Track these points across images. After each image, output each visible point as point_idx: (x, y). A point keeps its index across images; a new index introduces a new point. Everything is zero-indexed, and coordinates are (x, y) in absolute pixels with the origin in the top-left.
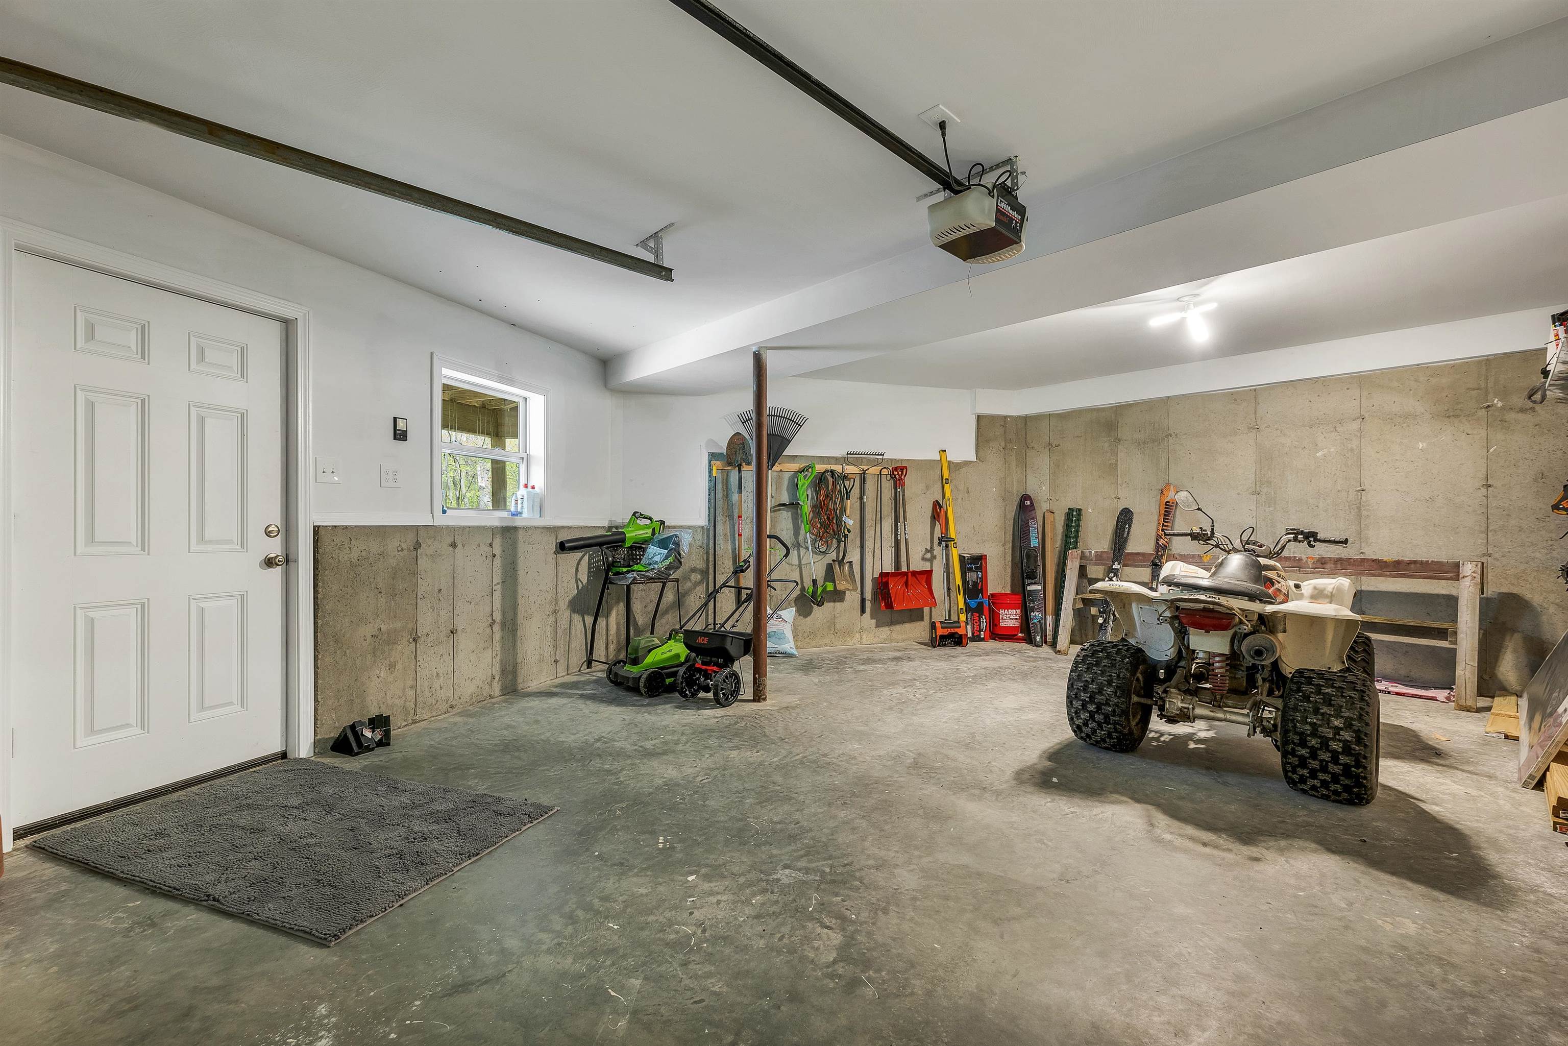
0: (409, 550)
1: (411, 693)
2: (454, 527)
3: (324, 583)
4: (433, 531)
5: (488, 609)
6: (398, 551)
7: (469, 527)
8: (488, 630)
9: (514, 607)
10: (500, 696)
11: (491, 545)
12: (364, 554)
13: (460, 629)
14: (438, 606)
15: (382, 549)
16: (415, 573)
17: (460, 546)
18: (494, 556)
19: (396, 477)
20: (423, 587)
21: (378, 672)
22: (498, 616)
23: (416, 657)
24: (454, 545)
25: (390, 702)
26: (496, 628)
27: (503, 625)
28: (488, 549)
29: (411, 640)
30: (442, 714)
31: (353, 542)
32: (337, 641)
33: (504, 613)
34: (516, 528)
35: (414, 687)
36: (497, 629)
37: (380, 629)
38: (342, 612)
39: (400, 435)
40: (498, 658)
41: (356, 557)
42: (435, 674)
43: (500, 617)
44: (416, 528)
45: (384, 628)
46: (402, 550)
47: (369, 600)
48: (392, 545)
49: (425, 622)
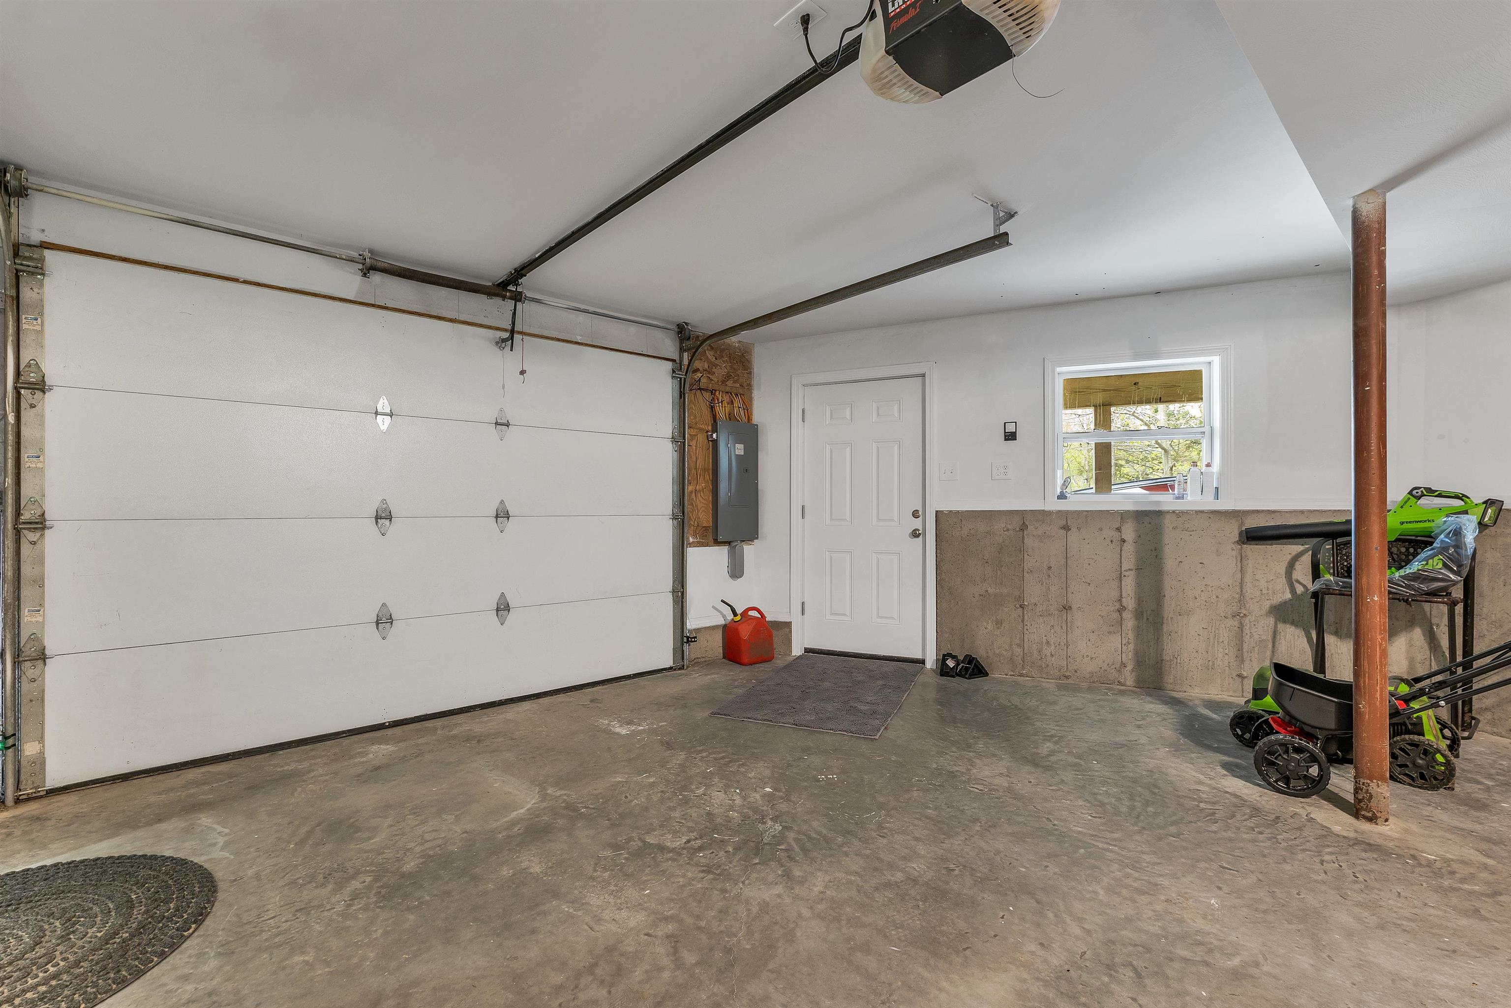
0: (1014, 530)
1: (1018, 650)
2: (1067, 512)
3: (941, 551)
4: (1042, 516)
5: (1115, 594)
6: (1004, 531)
7: (1087, 511)
8: (1116, 615)
9: (1158, 596)
10: (1133, 687)
11: (1119, 529)
12: (972, 532)
13: (1074, 607)
14: (1047, 581)
15: (989, 529)
16: (1021, 550)
17: (1074, 529)
18: (1124, 541)
19: (1006, 471)
20: (1029, 563)
21: (985, 624)
22: (1130, 603)
23: (1023, 621)
24: (1066, 528)
25: (997, 652)
26: (1127, 615)
27: (1139, 614)
28: (1116, 535)
29: (1018, 606)
30: (1051, 679)
31: (964, 522)
32: (951, 593)
33: (1139, 601)
34: (1160, 513)
35: (1021, 645)
36: (1129, 616)
37: (987, 591)
38: (955, 572)
39: (1011, 436)
40: (1131, 646)
41: (966, 534)
42: (1044, 641)
43: (1134, 606)
44: (1022, 513)
45: (990, 590)
46: (1008, 530)
47: (977, 567)
48: (999, 526)
49: (1033, 592)
